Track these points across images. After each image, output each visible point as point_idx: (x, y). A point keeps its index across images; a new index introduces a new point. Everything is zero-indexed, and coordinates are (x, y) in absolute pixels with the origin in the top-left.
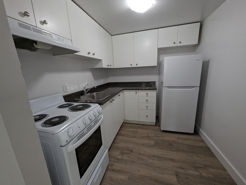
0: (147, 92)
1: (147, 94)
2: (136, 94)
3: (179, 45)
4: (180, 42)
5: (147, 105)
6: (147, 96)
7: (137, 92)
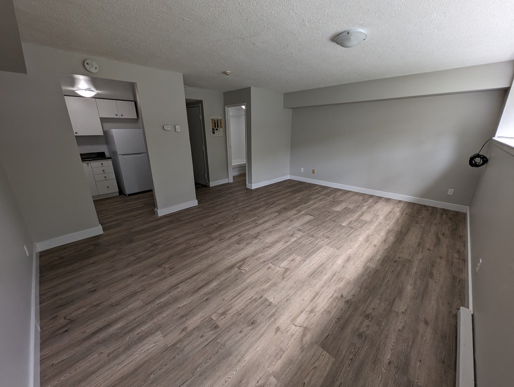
0: (102, 162)
1: (102, 164)
2: (88, 166)
3: (121, 117)
4: (122, 115)
5: (105, 175)
6: (103, 166)
7: (90, 164)
